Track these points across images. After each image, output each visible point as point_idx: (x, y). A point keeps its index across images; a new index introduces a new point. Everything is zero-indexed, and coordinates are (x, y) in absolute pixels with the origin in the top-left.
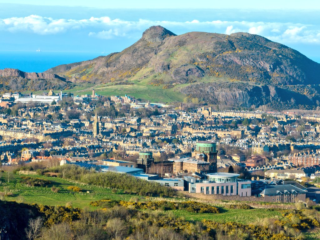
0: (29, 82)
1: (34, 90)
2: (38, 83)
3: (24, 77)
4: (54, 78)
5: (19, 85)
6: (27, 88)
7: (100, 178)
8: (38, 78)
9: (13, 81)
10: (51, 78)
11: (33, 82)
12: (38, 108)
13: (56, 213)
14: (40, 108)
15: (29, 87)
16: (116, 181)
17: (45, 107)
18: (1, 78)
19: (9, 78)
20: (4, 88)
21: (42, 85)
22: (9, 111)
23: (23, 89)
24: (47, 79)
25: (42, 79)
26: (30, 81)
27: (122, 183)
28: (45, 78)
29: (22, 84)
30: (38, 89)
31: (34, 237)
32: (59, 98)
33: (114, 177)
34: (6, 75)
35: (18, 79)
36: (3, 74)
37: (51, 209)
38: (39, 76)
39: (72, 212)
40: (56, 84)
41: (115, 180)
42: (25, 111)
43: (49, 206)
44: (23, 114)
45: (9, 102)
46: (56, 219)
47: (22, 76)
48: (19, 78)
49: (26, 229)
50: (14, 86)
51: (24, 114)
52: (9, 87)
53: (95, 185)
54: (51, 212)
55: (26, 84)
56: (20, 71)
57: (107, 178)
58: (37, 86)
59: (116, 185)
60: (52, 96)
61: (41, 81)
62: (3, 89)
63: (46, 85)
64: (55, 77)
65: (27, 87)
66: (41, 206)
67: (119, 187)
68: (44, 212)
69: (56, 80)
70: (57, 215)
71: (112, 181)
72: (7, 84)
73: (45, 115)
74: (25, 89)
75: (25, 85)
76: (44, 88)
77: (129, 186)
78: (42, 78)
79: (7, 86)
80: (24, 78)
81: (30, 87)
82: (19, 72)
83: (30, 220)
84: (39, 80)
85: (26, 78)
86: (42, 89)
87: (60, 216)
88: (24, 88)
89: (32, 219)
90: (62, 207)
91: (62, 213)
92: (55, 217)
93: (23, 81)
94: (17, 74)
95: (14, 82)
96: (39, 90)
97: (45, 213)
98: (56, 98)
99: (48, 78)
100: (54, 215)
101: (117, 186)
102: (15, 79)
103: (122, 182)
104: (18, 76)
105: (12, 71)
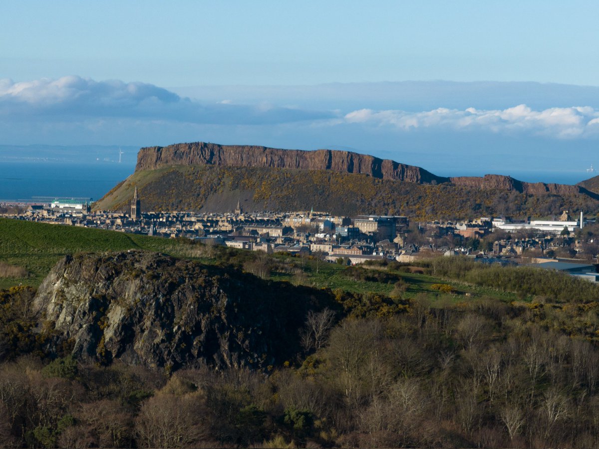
0: (530, 200)
1: (539, 214)
2: (547, 203)
3: (521, 191)
4: (577, 194)
5: (511, 205)
6: (526, 211)
7: (500, 275)
8: (548, 192)
9: (501, 198)
10: (572, 194)
11: (538, 200)
12: (532, 240)
13: (365, 305)
14: (537, 240)
15: (529, 210)
16: (532, 280)
17: (546, 238)
18: (479, 192)
19: (493, 193)
20: (482, 211)
21: (553, 207)
22: (476, 243)
23: (518, 212)
24: (564, 195)
25: (555, 196)
26: (532, 198)
27: (542, 285)
28: (561, 193)
29: (517, 204)
30: (546, 213)
31: (316, 347)
32: (578, 225)
33: (529, 274)
34: (488, 187)
35: (509, 194)
36: (482, 186)
37: (356, 297)
38: (550, 189)
39: (397, 305)
40: (581, 204)
41: (530, 279)
42: (506, 244)
43: (352, 293)
44: (503, 249)
45: (480, 230)
46: (362, 315)
47: (517, 190)
48: (512, 193)
49: (300, 330)
50: (502, 207)
51: (505, 249)
52: (492, 209)
53: (490, 287)
54: (356, 303)
55: (525, 204)
56: (514, 179)
57: (514, 274)
58: (546, 207)
59: (530, 288)
60: (565, 221)
61: (552, 198)
62: (480, 212)
63: (561, 206)
64: (580, 192)
65: (526, 209)
66: (338, 292)
67: (537, 292)
68: (341, 302)
69: (581, 197)
70: (365, 308)
71: (525, 280)
72: (488, 203)
73: (543, 251)
74: (521, 212)
75: (522, 206)
76: (558, 211)
77: (556, 290)
78: (554, 192)
79: (489, 208)
80: (520, 193)
81: (531, 209)
82: (511, 182)
83: (309, 313)
84: (549, 196)
85: (524, 192)
86: (554, 212)
87: (371, 310)
88: (520, 210)
89: (314, 312)
90: (377, 294)
91: (377, 305)
92: (361, 311)
93: (519, 198)
94: (507, 184)
95: (501, 200)
96: (548, 214)
97: (343, 304)
98: (571, 225)
99: (567, 193)
100: (360, 307)
101: (533, 290)
102: (503, 195)
103: (543, 283)
104: (511, 190)
105: (498, 180)
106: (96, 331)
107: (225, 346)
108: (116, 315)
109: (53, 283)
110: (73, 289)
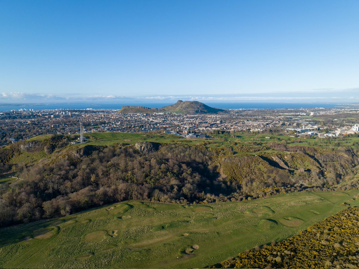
8: (160, 109)
19: (155, 110)
32: (163, 113)
42: (158, 116)
45: (155, 114)
55: (158, 111)
68: (161, 144)
69: (163, 110)
73: (161, 117)
87: (164, 145)
89: (159, 146)
90: (164, 142)
106: (141, 149)
107: (152, 150)
108: (143, 148)
109: (136, 145)
110: (138, 145)
